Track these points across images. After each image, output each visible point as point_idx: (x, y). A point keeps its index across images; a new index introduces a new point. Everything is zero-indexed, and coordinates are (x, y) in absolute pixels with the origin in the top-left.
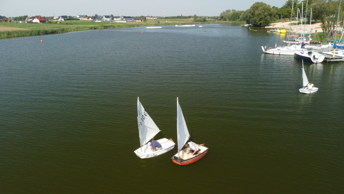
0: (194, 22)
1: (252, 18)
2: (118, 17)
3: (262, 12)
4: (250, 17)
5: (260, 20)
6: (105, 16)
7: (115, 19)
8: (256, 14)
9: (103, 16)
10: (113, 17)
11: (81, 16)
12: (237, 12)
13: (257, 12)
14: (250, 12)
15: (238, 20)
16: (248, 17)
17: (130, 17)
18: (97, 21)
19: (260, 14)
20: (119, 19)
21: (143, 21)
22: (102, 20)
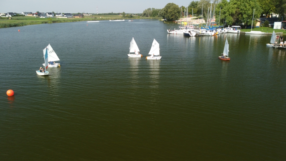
0: (124, 18)
1: (166, 14)
3: (173, 10)
4: (165, 14)
5: (172, 16)
6: (48, 13)
7: (57, 15)
8: (168, 12)
9: (46, 13)
10: (55, 14)
11: (25, 13)
12: (156, 10)
13: (169, 10)
14: (164, 10)
15: (156, 16)
16: (164, 14)
17: (70, 14)
18: (41, 17)
19: (172, 12)
20: (60, 15)
21: (81, 17)
22: (46, 16)
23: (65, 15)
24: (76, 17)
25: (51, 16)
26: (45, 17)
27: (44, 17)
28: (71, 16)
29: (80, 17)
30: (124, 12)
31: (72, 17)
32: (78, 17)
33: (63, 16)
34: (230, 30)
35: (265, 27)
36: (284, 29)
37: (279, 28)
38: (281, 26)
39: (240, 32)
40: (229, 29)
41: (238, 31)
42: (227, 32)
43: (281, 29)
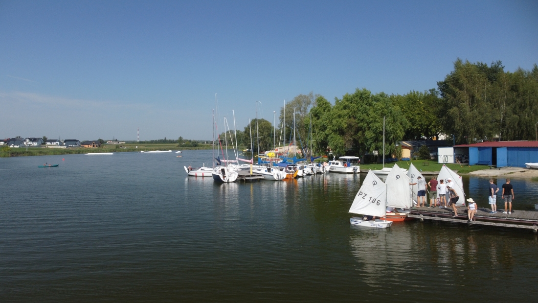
0: (179, 147)
2: (55, 141)
6: (29, 139)
7: (48, 143)
9: (26, 139)
10: (45, 140)
17: (75, 140)
18: (11, 147)
20: (55, 143)
21: (97, 146)
22: (21, 145)
23: (64, 144)
24: (86, 146)
25: (35, 144)
26: (18, 147)
27: (16, 147)
28: (76, 144)
29: (94, 146)
30: (180, 137)
31: (77, 146)
32: (90, 146)
33: (61, 144)
34: (337, 166)
35: (422, 159)
36: (462, 162)
37: (451, 160)
38: (453, 157)
39: (358, 171)
40: (333, 163)
41: (354, 169)
42: (330, 172)
43: (455, 162)
